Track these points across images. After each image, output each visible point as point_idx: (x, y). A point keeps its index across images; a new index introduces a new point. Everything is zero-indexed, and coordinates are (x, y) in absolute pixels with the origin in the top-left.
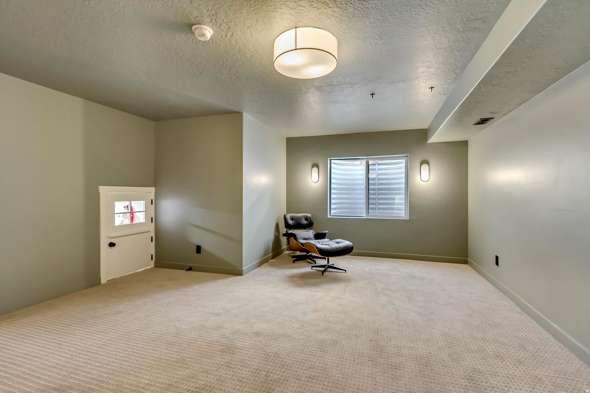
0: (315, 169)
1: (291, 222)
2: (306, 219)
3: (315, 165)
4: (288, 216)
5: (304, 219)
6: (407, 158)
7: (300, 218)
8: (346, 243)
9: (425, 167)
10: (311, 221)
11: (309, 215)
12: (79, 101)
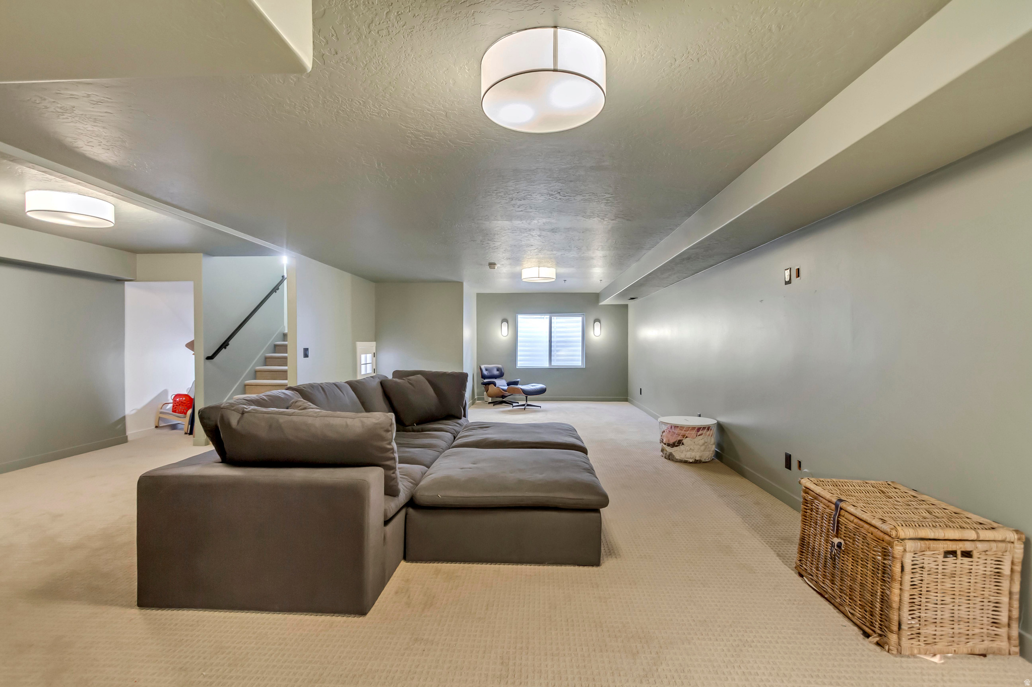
0: (505, 324)
1: (485, 373)
2: (498, 370)
3: (505, 320)
4: (483, 367)
5: (495, 370)
6: (583, 316)
7: (492, 368)
8: (539, 386)
9: (597, 324)
10: (502, 371)
11: (500, 366)
12: (350, 274)
